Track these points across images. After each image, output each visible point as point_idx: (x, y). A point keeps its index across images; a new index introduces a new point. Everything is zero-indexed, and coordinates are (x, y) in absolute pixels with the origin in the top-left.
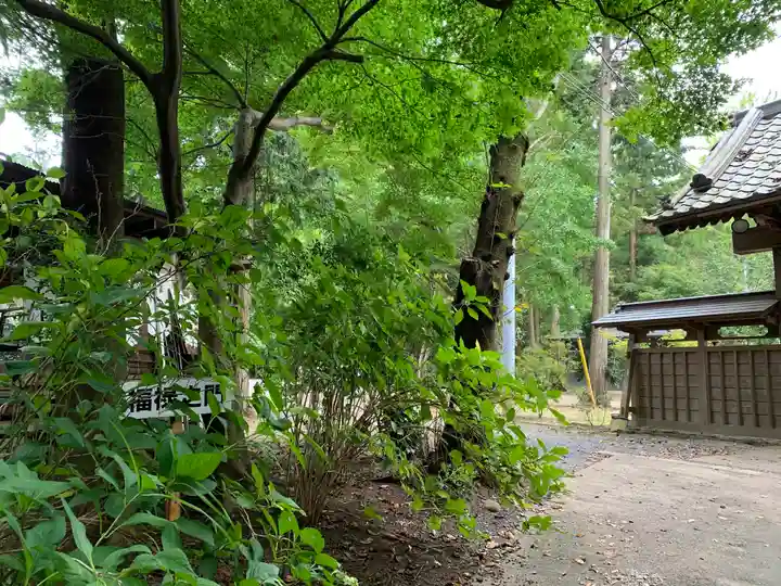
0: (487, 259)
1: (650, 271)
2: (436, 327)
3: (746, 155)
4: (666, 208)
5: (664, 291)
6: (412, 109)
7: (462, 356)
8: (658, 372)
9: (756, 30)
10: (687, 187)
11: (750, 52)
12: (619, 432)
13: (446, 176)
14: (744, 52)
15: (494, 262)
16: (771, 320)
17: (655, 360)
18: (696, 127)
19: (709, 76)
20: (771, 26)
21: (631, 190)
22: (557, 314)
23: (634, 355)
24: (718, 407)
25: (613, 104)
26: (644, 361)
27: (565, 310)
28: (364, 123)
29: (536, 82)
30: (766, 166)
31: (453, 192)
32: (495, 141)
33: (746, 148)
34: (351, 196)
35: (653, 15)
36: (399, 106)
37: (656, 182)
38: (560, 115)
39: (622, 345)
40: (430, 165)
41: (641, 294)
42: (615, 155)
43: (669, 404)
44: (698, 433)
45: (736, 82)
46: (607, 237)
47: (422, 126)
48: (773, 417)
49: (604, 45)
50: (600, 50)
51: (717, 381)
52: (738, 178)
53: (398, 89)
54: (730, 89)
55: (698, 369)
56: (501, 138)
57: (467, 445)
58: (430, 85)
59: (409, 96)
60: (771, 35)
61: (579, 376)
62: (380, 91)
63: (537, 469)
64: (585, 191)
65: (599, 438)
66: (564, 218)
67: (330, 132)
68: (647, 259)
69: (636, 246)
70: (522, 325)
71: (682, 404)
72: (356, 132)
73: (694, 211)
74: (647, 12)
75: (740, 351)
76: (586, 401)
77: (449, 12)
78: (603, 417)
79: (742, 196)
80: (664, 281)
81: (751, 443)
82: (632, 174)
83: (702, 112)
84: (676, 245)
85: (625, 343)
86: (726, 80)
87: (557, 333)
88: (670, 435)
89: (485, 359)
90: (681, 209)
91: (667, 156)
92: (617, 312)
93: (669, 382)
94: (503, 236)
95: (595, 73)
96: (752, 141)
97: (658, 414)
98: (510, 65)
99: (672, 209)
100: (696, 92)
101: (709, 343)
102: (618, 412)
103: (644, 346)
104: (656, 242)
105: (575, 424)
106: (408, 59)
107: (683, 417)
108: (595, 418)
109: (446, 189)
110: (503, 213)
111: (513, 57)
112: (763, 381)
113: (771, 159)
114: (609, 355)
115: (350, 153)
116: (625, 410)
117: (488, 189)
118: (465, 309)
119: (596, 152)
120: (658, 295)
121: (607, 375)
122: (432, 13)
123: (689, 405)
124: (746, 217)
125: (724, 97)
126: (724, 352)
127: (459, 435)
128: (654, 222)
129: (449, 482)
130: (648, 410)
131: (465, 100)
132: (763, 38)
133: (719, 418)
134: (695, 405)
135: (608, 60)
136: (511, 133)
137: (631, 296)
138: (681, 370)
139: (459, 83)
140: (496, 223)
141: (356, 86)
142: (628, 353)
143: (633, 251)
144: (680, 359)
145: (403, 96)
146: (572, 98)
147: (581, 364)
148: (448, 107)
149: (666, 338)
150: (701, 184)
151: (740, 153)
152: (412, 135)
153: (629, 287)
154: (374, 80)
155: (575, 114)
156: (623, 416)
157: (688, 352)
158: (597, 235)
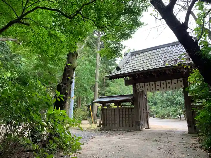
0: (65, 84)
1: (108, 89)
2: (47, 103)
3: (127, 63)
4: (111, 74)
5: (111, 93)
6: (45, 41)
7: (55, 112)
8: (108, 114)
9: (128, 35)
10: (115, 69)
11: (127, 40)
12: (98, 130)
13: (56, 60)
14: (126, 40)
15: (67, 85)
16: (132, 101)
17: (108, 111)
18: (116, 56)
19: (118, 44)
20: (131, 35)
21: (104, 68)
22: (85, 99)
23: (103, 110)
24: (121, 123)
25: (100, 47)
26: (105, 111)
27: (87, 98)
28: (30, 42)
29: (79, 39)
30: (131, 66)
31: (57, 65)
32: (68, 53)
33: (128, 61)
34: (26, 63)
35: (107, 28)
36: (41, 39)
37: (110, 67)
38: (88, 48)
39: (100, 107)
40: (51, 57)
41: (106, 94)
42: (101, 60)
43: (110, 122)
44: (117, 129)
45: (124, 46)
46: (98, 79)
47: (48, 46)
48: (133, 124)
49: (98, 33)
50: (98, 34)
51: (121, 116)
52: (125, 68)
53: (41, 35)
54: (123, 48)
55: (117, 113)
56: (70, 52)
57: (54, 138)
58: (50, 35)
59: (44, 37)
60: (131, 37)
61: (90, 115)
62: (36, 34)
63: (74, 143)
64: (93, 68)
65: (94, 132)
66: (87, 74)
67: (19, 44)
68: (107, 85)
69: (105, 82)
70: (76, 102)
71: (113, 122)
72: (27, 45)
73: (116, 75)
74: (106, 27)
75: (126, 108)
76: (91, 122)
77: (57, 17)
78: (95, 126)
79: (126, 72)
80: (111, 91)
81: (128, 131)
82: (104, 65)
83: (117, 52)
84: (114, 82)
85: (101, 106)
86: (122, 45)
87: (85, 104)
88: (111, 130)
89: (61, 112)
90: (114, 74)
91: (112, 61)
92: (99, 99)
93: (110, 116)
94: (70, 78)
95: (96, 39)
96: (129, 60)
97: (108, 125)
98: (73, 34)
99: (112, 74)
100: (116, 47)
101: (120, 107)
102: (98, 125)
103: (105, 107)
104: (109, 81)
105: (88, 129)
106: (44, 27)
107: (113, 125)
108: (93, 127)
109: (55, 64)
110: (70, 72)
111: (74, 32)
112: (131, 116)
113: (132, 64)
114: (97, 110)
115: (26, 50)
116: (100, 124)
117: (66, 65)
118: (56, 98)
119: (96, 58)
120: (109, 94)
121: (97, 115)
122: (52, 16)
123: (115, 122)
124: (127, 77)
125: (122, 49)
126: (123, 109)
127: (52, 135)
128: (108, 77)
129: (49, 149)
130: (106, 124)
131: (60, 41)
132: (130, 37)
133: (121, 125)
134: (116, 122)
135: (99, 37)
136: (73, 51)
137: (103, 94)
138: (113, 113)
139: (59, 36)
140: (68, 74)
141: (28, 32)
142: (101, 109)
143: (104, 83)
144: (113, 111)
145: (43, 37)
146: (91, 44)
147: (90, 113)
148: (56, 42)
149: (111, 105)
150: (118, 69)
151: (127, 62)
152: (45, 48)
153: (103, 92)
154: (33, 31)
155: (91, 48)
156: (100, 126)
157: (115, 109)
158: (96, 79)
